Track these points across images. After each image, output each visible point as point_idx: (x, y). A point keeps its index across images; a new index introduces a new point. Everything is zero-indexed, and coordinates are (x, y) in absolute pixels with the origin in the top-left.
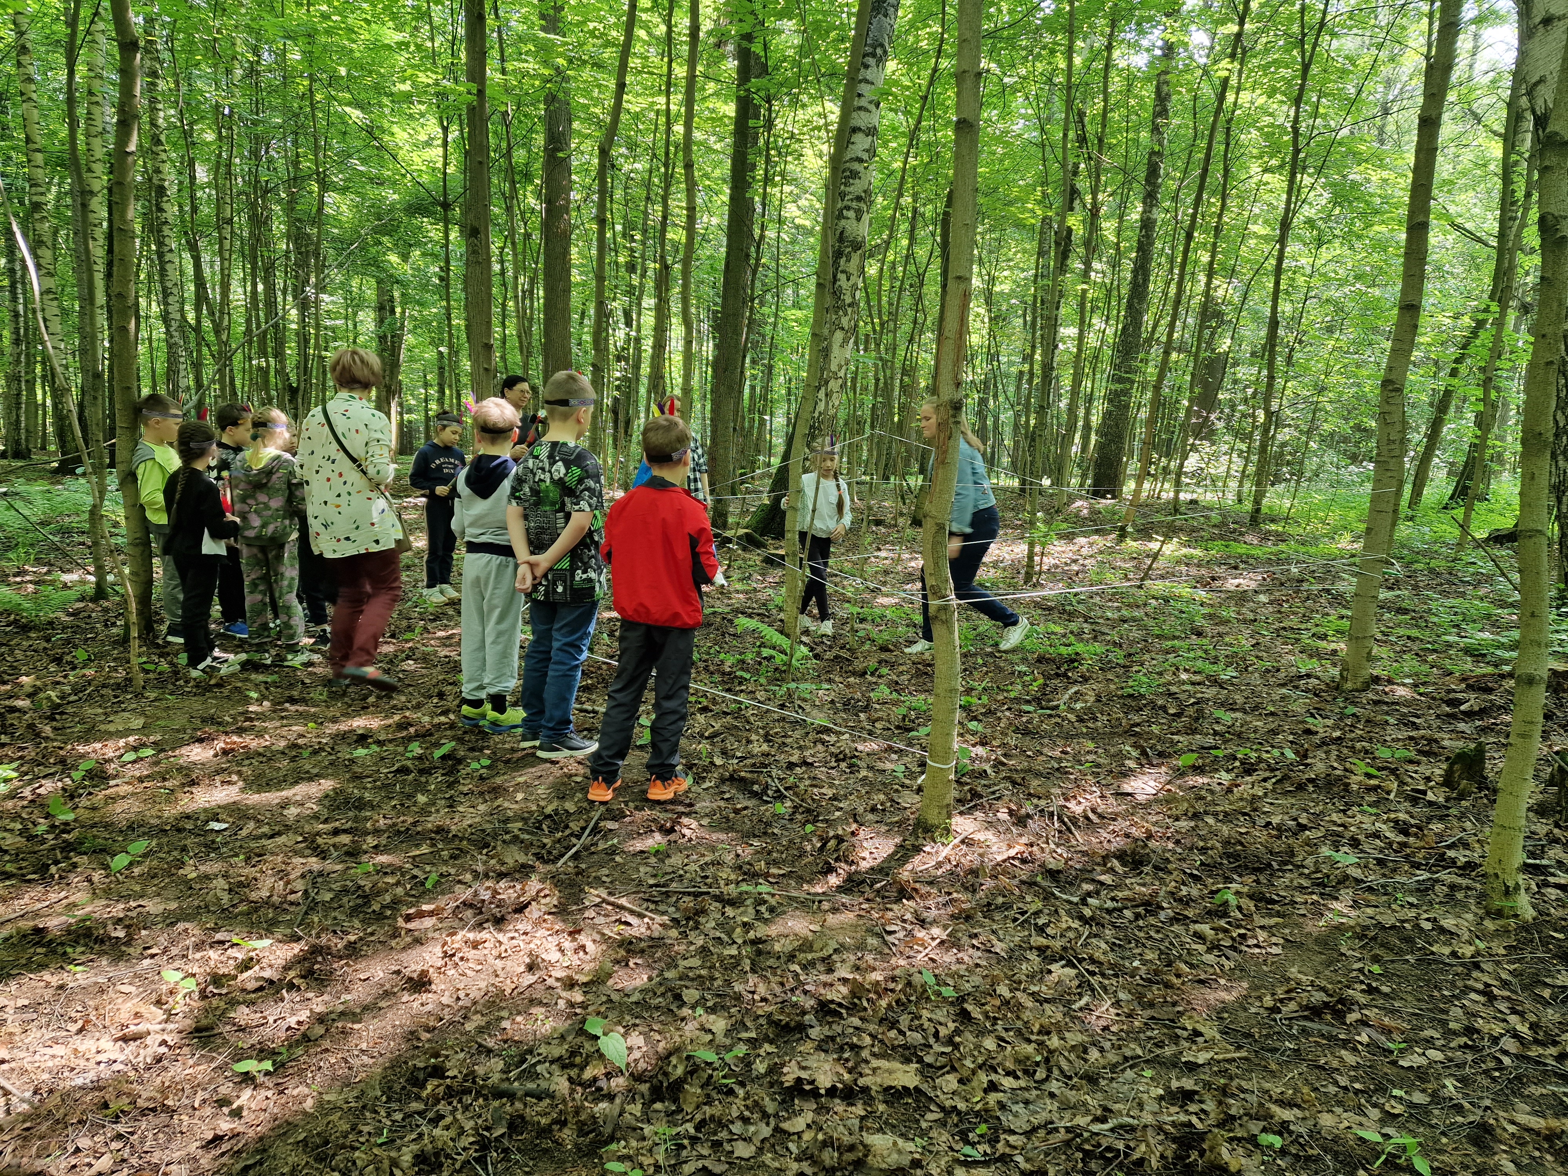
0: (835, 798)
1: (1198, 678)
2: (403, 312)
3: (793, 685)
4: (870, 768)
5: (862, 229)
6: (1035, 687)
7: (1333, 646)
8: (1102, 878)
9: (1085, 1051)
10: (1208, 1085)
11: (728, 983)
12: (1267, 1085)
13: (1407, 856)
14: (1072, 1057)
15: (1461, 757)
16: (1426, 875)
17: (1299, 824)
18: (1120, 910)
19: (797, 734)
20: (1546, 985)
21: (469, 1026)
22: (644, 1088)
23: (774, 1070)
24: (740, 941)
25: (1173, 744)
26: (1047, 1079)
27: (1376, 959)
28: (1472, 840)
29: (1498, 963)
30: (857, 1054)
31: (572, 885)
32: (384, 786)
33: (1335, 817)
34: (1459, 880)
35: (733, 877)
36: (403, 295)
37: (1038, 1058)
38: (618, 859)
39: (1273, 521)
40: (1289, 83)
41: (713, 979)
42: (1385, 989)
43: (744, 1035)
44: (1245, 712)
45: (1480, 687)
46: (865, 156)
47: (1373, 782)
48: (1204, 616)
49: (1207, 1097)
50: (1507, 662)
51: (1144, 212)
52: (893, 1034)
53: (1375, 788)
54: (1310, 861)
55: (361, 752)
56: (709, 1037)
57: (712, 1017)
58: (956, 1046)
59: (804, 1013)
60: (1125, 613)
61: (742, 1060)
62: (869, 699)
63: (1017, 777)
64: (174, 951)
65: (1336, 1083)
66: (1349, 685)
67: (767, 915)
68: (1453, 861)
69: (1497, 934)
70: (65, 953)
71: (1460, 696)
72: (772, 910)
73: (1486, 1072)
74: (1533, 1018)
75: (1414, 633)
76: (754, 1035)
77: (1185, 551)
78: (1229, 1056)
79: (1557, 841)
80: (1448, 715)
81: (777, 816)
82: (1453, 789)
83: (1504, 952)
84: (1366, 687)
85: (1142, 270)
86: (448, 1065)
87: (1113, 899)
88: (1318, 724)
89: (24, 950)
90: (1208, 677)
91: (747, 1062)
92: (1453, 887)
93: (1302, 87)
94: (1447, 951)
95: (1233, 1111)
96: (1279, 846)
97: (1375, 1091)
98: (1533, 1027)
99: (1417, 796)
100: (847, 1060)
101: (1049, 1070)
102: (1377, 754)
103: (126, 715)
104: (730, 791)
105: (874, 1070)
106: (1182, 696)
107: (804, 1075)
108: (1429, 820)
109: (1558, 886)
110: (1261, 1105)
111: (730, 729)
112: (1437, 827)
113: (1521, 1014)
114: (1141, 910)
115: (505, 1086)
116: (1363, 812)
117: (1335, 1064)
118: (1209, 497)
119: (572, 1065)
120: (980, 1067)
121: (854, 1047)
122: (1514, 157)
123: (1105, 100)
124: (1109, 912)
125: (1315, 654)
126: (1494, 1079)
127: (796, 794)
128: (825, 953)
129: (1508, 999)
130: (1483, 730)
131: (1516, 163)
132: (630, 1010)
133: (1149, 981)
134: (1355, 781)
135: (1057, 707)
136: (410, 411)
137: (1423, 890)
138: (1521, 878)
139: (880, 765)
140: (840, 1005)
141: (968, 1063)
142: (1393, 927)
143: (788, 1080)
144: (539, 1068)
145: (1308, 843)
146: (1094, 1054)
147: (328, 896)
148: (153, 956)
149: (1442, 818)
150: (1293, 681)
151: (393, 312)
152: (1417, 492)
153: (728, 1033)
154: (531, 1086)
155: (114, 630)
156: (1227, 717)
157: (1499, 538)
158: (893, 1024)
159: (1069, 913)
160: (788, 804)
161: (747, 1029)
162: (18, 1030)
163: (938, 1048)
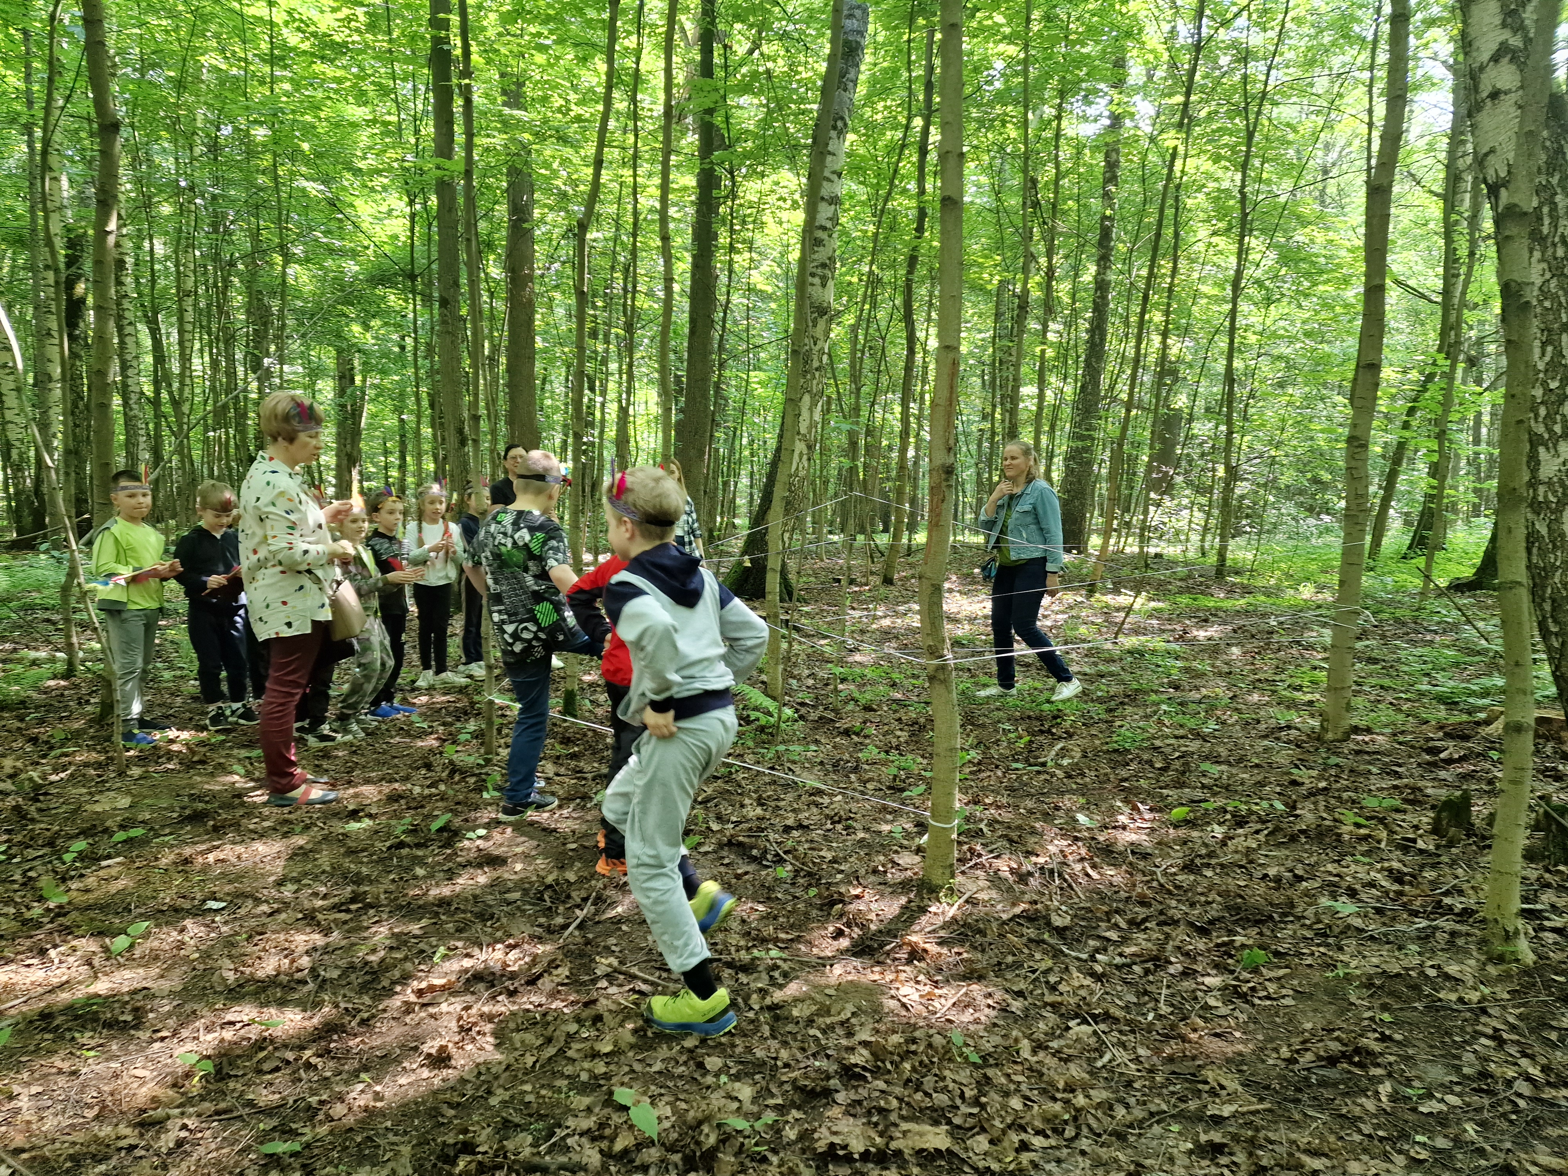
0: (834, 861)
1: (1181, 732)
2: (364, 381)
3: (782, 748)
4: (866, 830)
5: (829, 296)
6: (1021, 743)
7: (1309, 697)
8: (1107, 934)
9: (1111, 1108)
10: (1236, 1138)
11: (749, 1050)
12: (1293, 1136)
13: (1404, 905)
14: (1100, 1114)
15: (1448, 804)
16: (1424, 923)
17: (1296, 876)
18: (1129, 966)
19: (790, 797)
20: (1553, 1028)
21: (494, 1101)
22: (676, 1158)
23: (805, 1136)
24: (756, 1007)
25: (1164, 798)
26: (1077, 1136)
27: (1385, 1008)
28: (1465, 886)
29: (1504, 1008)
30: (886, 1118)
31: (582, 955)
32: (381, 860)
33: (1330, 867)
34: (1458, 927)
35: (742, 943)
36: (364, 364)
37: (1066, 1117)
38: (624, 928)
39: (1237, 573)
40: (1233, 148)
41: (733, 1046)
42: (1398, 1037)
43: (771, 1102)
44: (1230, 764)
45: (1459, 734)
46: (829, 225)
47: (1363, 831)
48: (1180, 669)
49: (1237, 1149)
50: (1482, 709)
51: (1098, 273)
52: (919, 1096)
53: (1365, 838)
54: (1311, 910)
55: (354, 826)
56: (736, 1105)
57: (737, 1085)
58: (983, 1107)
59: (828, 1078)
60: (1102, 667)
61: (771, 1127)
62: (858, 760)
63: (1014, 835)
64: (185, 1033)
65: (1360, 1131)
66: (1330, 736)
67: (781, 981)
68: (1450, 908)
69: (1500, 979)
70: (73, 1039)
71: (1438, 744)
72: (785, 975)
73: (1504, 1115)
74: (1544, 1061)
75: (1387, 682)
76: (780, 1101)
77: (1153, 604)
78: (1252, 1108)
79: (1548, 885)
80: (1429, 763)
81: (778, 880)
82: (1442, 837)
83: (1506, 996)
84: (1346, 738)
85: (1098, 329)
86: (478, 1140)
87: (1121, 955)
88: (1303, 775)
89: (31, 1037)
90: (1191, 730)
91: (776, 1129)
92: (1453, 934)
93: (1248, 152)
94: (1453, 997)
95: (1264, 1162)
96: (1278, 897)
97: (1399, 1138)
98: (1545, 1069)
99: (1407, 845)
100: (876, 1124)
101: (1078, 1128)
102: (1364, 803)
103: (112, 794)
104: (729, 857)
105: (905, 1133)
106: (1168, 750)
107: (837, 1140)
108: (1422, 867)
109: (1554, 930)
110: (1291, 1155)
111: (723, 794)
112: (1429, 874)
113: (1532, 1057)
114: (1150, 965)
115: (537, 1160)
116: (1356, 862)
117: (1357, 1111)
118: (1171, 551)
119: (602, 1138)
120: (1009, 1127)
121: (881, 1111)
122: (1454, 217)
123: (1057, 167)
124: (1118, 967)
125: (1292, 705)
126: (1511, 1122)
127: (796, 858)
128: (843, 1017)
129: (1518, 1043)
130: (1464, 777)
131: (1457, 222)
132: (654, 1081)
133: (1166, 1036)
134: (1346, 830)
135: (1044, 764)
136: (369, 479)
137: (1425, 937)
138: (1520, 923)
139: (875, 827)
140: (864, 1068)
141: (997, 1123)
142: (1398, 975)
143: (821, 1146)
144: (569, 1141)
145: (1306, 893)
146: (1120, 1112)
147: (335, 974)
148: (163, 1039)
149: (1434, 866)
150: (1273, 733)
151: (352, 381)
152: (1377, 542)
153: (754, 1100)
154: (563, 1159)
155: (89, 708)
156: (1215, 770)
157: (1459, 587)
158: (918, 1087)
159: (1079, 970)
160: (789, 868)
161: (773, 1096)
162: (34, 1118)
163: (965, 1109)
